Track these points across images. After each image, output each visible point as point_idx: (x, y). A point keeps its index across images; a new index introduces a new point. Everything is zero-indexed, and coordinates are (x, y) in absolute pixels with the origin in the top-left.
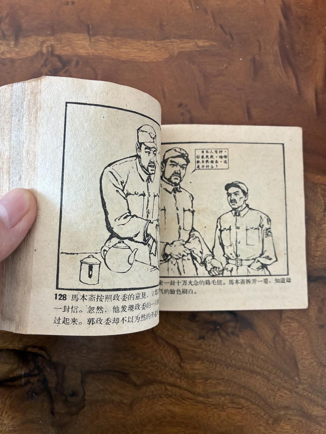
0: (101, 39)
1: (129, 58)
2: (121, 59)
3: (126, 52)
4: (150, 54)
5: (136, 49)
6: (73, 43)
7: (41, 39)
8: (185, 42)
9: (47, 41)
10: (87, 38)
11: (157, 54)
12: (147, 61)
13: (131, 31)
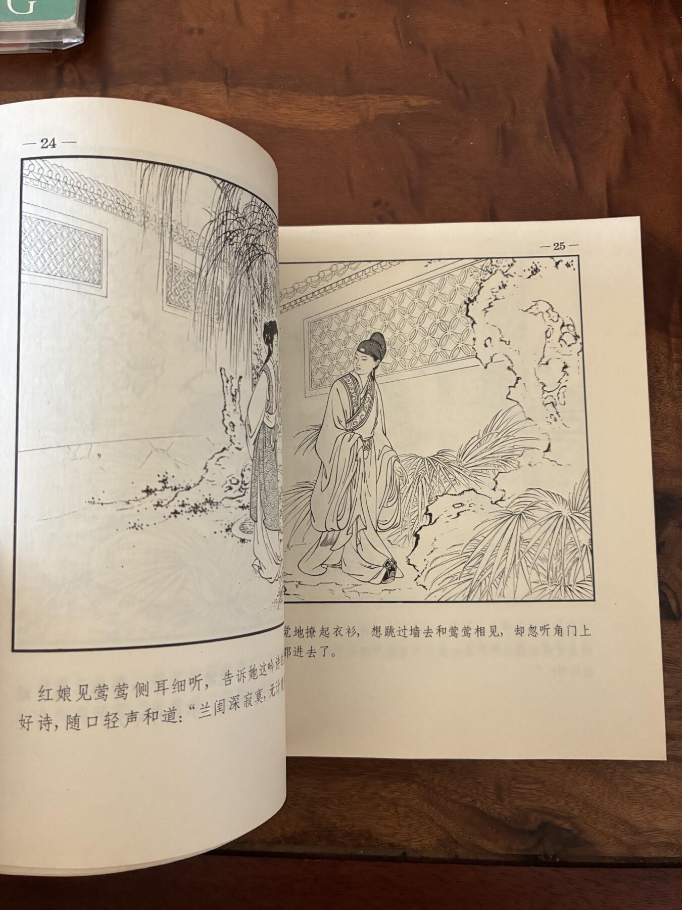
0: (247, 92)
1: (292, 124)
2: (282, 125)
3: (287, 114)
4: (329, 117)
5: (304, 109)
6: (199, 98)
7: (145, 90)
8: (387, 99)
9: (156, 94)
10: (223, 90)
11: (340, 118)
12: (322, 129)
13: (297, 80)
